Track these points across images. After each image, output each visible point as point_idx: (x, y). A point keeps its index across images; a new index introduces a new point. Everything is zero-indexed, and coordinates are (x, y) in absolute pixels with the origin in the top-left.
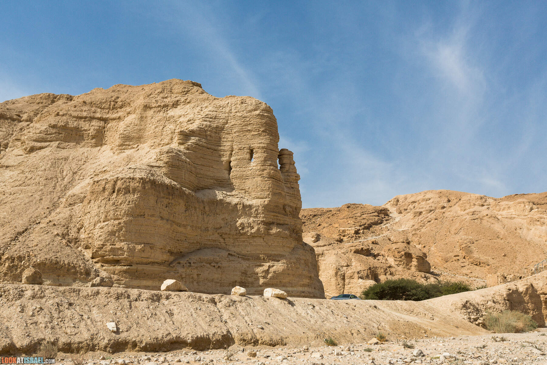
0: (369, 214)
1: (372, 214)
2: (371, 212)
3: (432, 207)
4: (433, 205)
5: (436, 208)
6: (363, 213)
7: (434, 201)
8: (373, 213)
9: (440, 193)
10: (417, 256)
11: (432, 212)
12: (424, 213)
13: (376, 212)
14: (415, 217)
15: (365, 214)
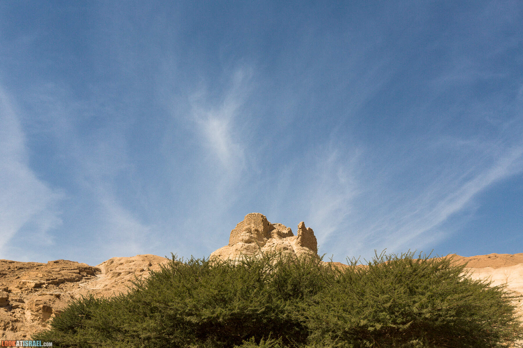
0: (70, 270)
1: (73, 271)
2: (73, 268)
3: (132, 269)
4: (134, 267)
5: (135, 270)
6: (63, 269)
7: (136, 264)
8: (74, 269)
9: (146, 257)
10: (56, 311)
11: (131, 274)
12: (122, 274)
13: (78, 269)
14: (113, 278)
15: (65, 270)
